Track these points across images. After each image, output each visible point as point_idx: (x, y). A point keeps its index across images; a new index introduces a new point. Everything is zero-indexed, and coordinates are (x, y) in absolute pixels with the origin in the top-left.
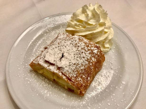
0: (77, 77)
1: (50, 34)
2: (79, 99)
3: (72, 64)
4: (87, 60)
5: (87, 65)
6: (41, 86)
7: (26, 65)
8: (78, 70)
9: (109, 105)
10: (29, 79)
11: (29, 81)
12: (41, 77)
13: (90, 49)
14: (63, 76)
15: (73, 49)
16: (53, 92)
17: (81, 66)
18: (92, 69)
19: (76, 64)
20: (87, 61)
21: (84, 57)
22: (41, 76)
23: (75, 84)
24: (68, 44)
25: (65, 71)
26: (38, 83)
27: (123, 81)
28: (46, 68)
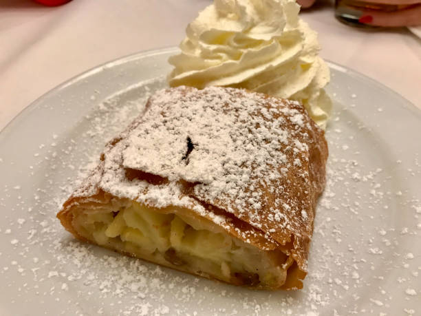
0: (264, 209)
1: (114, 116)
2: (286, 308)
3: (236, 167)
4: (279, 147)
5: (283, 165)
6: (118, 291)
7: (41, 226)
8: (263, 183)
9: (414, 295)
10: (64, 275)
11: (65, 282)
12: (110, 259)
13: (278, 112)
14: (211, 215)
15: (221, 119)
16: (177, 305)
17: (267, 172)
18: (307, 180)
19: (249, 163)
20: (281, 150)
21: (267, 141)
22: (112, 256)
23: (266, 237)
24: (196, 108)
25: (213, 194)
26: (105, 283)
27: (417, 206)
28: (137, 197)
